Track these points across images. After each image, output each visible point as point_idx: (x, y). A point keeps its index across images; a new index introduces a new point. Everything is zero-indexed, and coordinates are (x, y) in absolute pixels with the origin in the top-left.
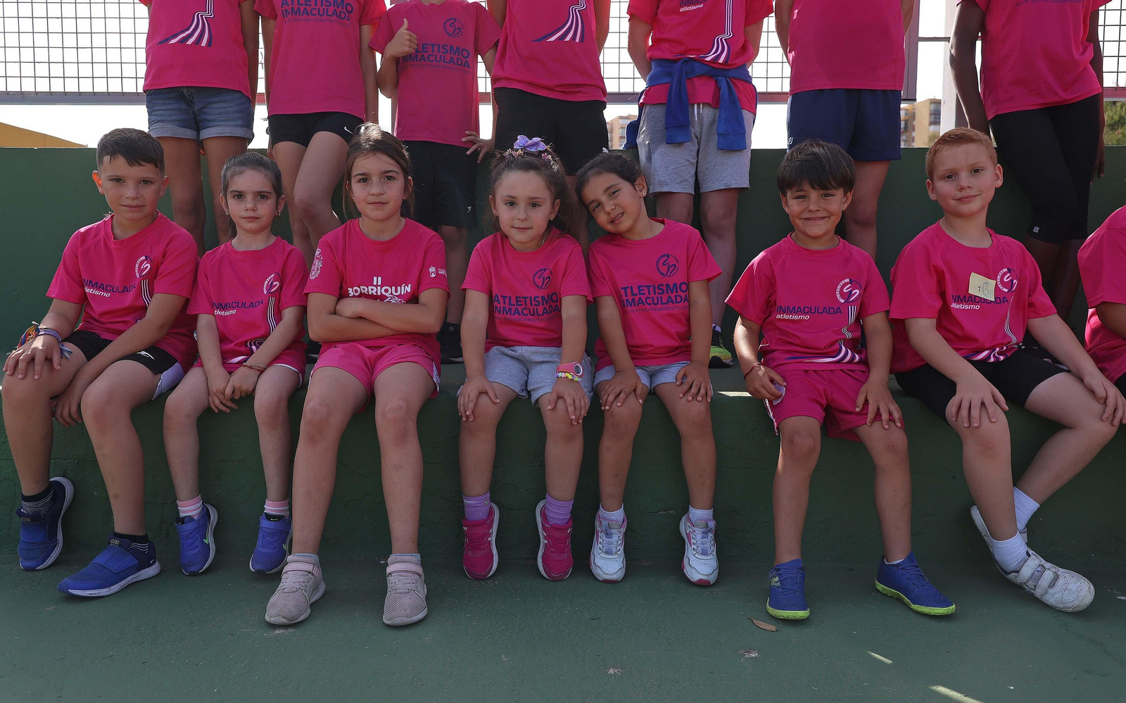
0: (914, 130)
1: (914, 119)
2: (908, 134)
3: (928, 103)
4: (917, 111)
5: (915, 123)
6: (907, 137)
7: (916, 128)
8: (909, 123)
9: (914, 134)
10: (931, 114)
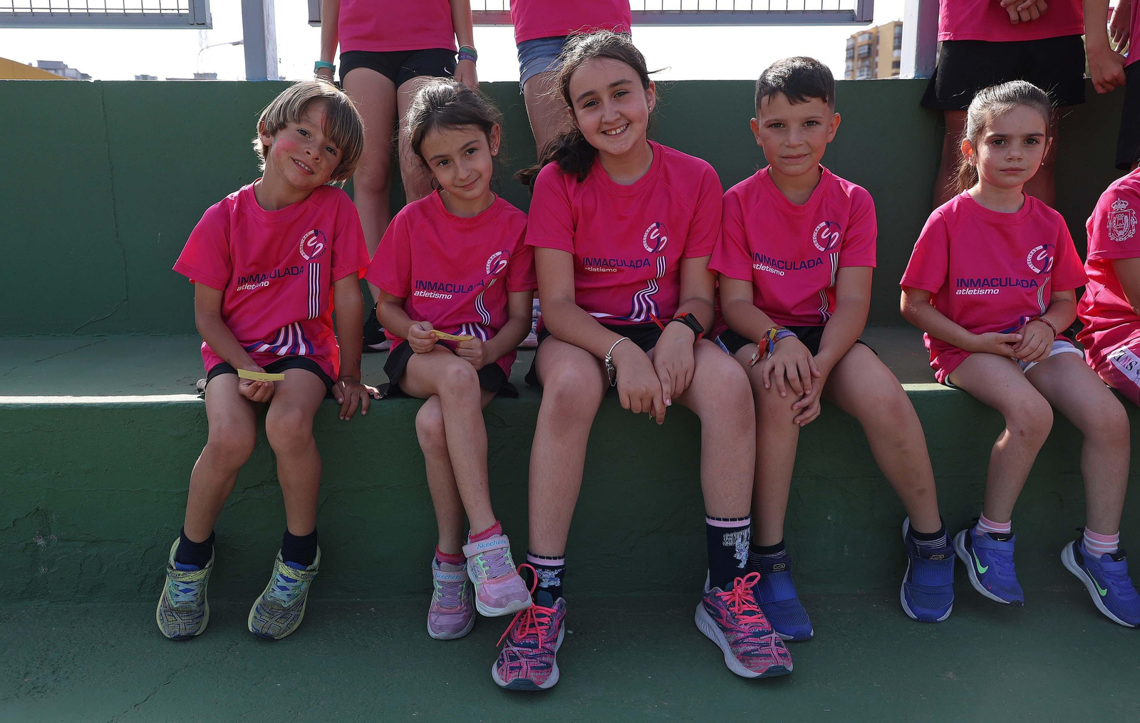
0: (877, 55)
1: (878, 43)
2: (871, 59)
3: (892, 26)
4: (880, 34)
5: (879, 47)
6: (870, 63)
7: (880, 53)
8: (872, 47)
9: (877, 59)
10: (895, 38)
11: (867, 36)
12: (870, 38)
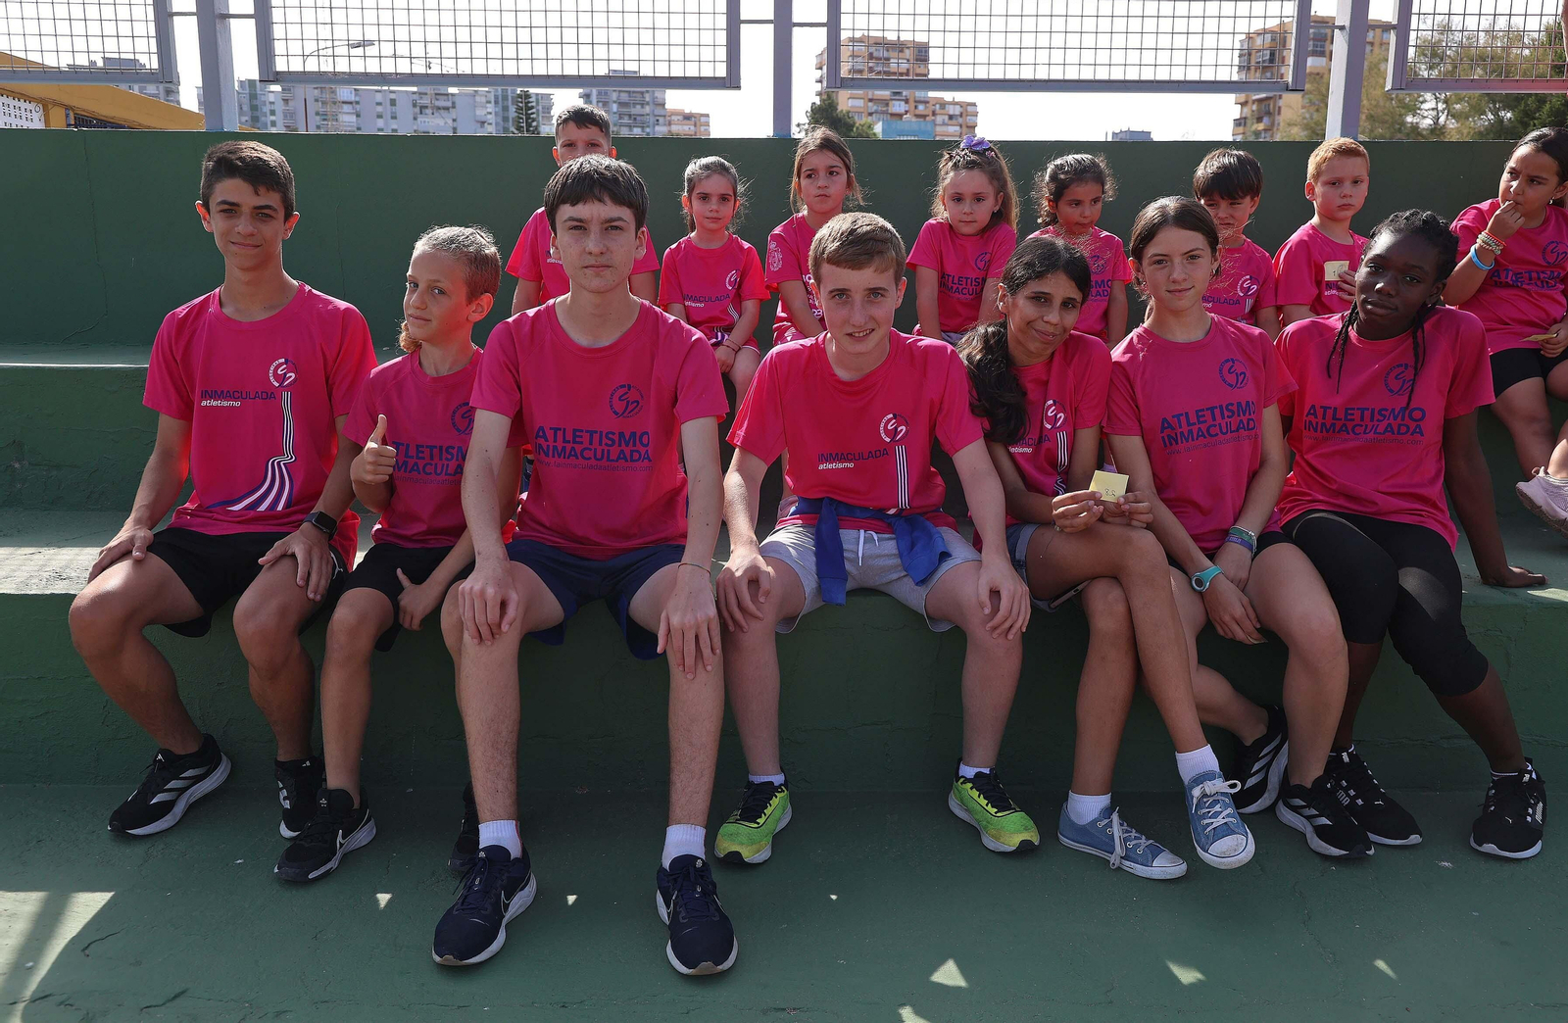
8: (1276, 53)
11: (1268, 37)
12: (1273, 40)
